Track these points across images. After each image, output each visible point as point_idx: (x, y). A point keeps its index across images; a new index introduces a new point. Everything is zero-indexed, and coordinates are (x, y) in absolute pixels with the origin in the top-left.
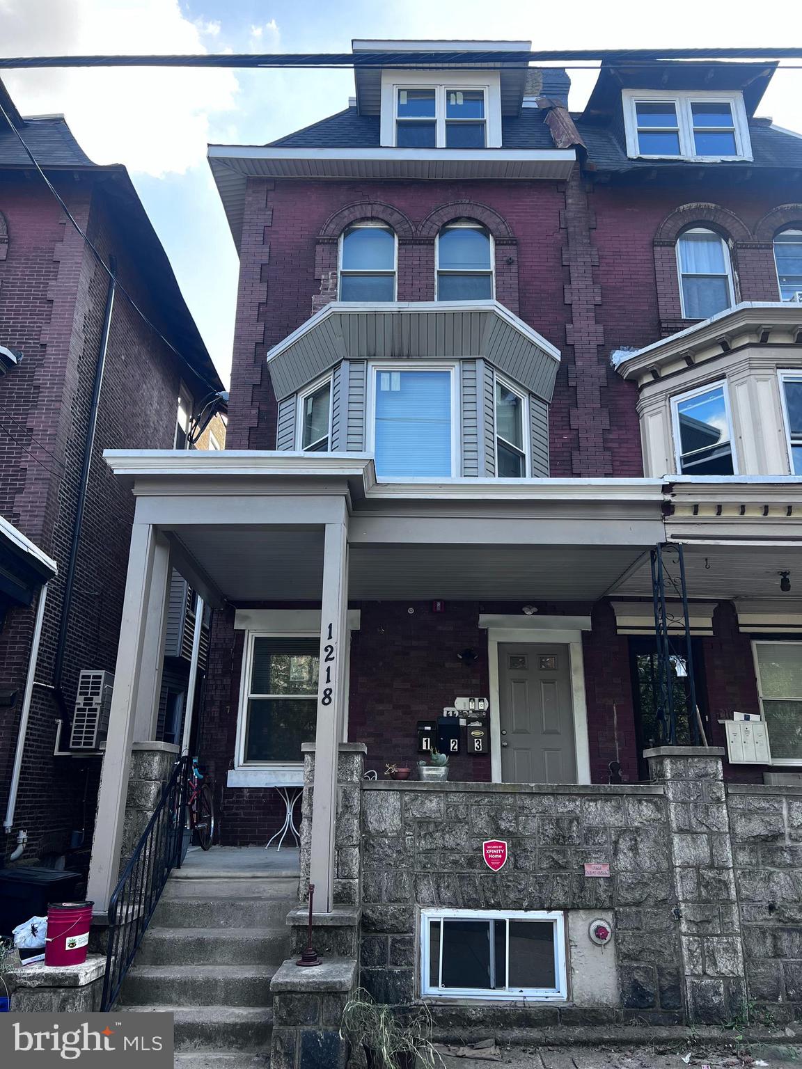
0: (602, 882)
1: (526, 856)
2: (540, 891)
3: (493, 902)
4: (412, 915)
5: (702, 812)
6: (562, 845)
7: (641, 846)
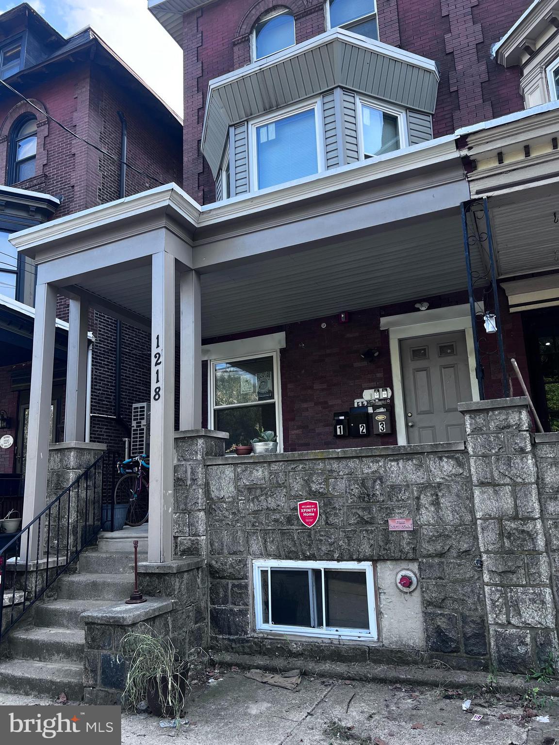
0: (405, 535)
1: (335, 513)
2: (349, 544)
3: (308, 553)
4: (245, 565)
5: (504, 464)
6: (368, 502)
7: (442, 500)
